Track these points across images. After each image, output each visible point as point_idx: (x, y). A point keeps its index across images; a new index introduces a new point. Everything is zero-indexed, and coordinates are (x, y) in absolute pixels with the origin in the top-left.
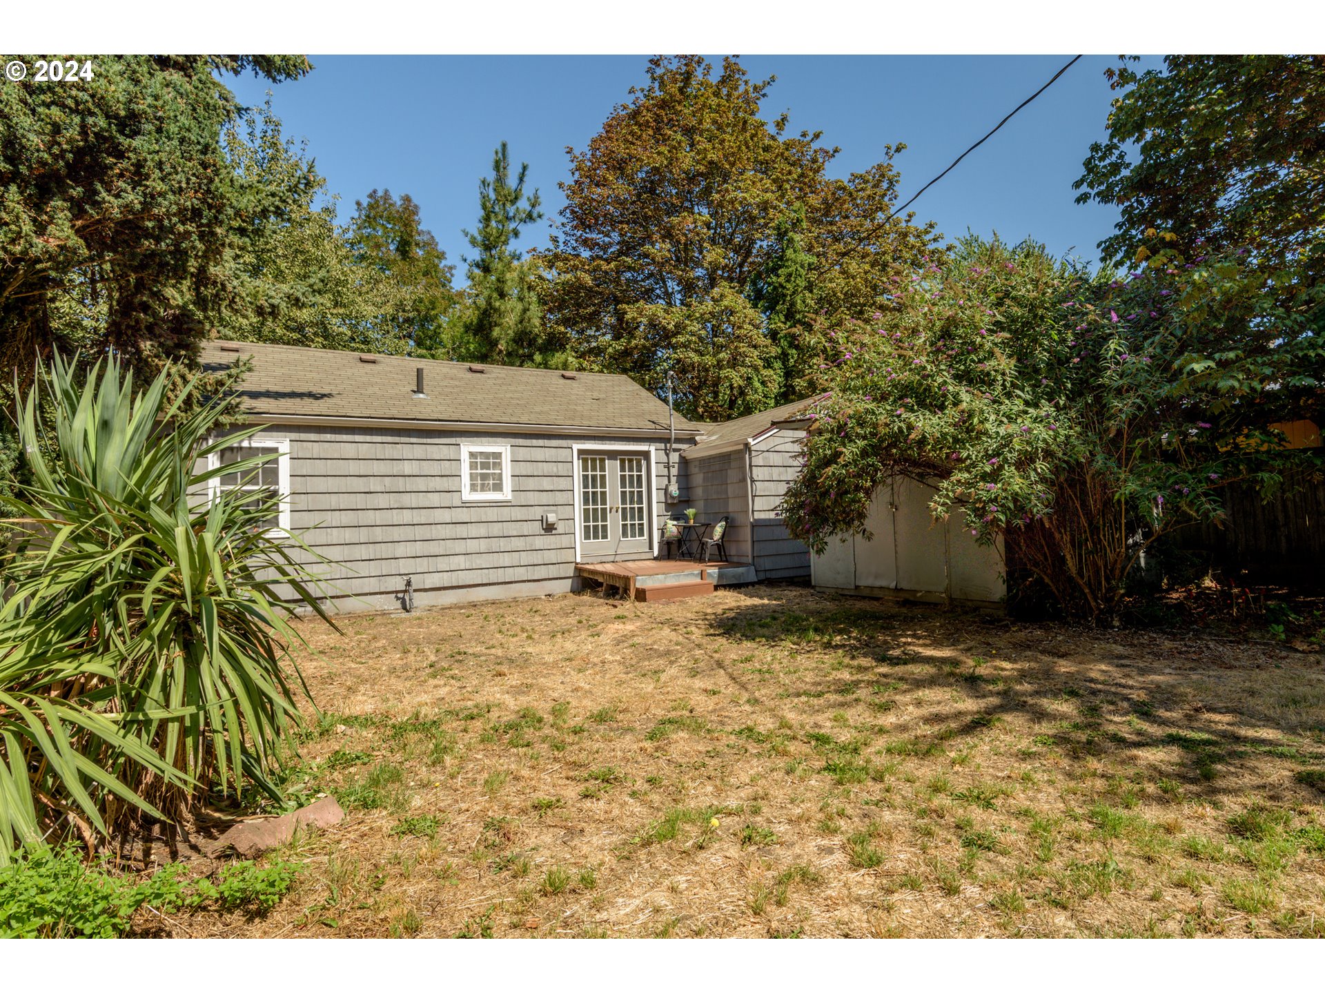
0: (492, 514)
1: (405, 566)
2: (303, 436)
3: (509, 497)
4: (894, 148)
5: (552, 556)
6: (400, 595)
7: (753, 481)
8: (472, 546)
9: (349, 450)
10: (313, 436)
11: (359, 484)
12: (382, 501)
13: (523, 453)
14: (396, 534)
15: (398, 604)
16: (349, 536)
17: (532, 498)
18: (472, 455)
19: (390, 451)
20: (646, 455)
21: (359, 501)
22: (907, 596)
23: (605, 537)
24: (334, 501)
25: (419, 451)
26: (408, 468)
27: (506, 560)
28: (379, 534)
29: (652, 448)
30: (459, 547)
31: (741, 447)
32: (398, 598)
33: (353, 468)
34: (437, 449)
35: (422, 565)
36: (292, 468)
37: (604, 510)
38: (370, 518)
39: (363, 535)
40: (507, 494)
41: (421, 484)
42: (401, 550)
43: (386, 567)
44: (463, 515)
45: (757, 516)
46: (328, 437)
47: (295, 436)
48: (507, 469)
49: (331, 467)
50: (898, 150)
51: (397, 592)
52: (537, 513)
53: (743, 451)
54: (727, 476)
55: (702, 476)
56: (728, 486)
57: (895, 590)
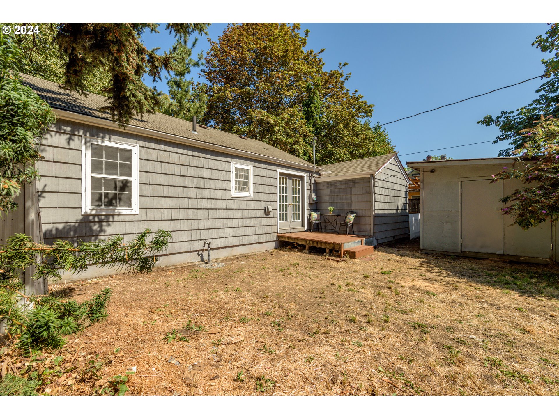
0: (244, 205)
1: (204, 235)
2: (148, 144)
3: (252, 196)
4: (342, 65)
5: (268, 229)
6: (200, 253)
7: (375, 194)
8: (236, 223)
9: (174, 158)
10: (153, 145)
11: (179, 181)
12: (192, 193)
13: (258, 171)
14: (200, 214)
15: (199, 258)
16: (174, 214)
17: (262, 197)
18: (236, 169)
19: (197, 162)
20: (302, 178)
21: (180, 192)
22: (511, 258)
23: (286, 219)
24: (166, 191)
25: (211, 164)
26: (206, 173)
27: (250, 231)
28: (190, 214)
29: (305, 175)
30: (230, 223)
31: (369, 176)
32: (199, 255)
33: (177, 170)
34: (219, 163)
35: (212, 234)
36: (141, 166)
37: (286, 205)
38: (186, 203)
39: (182, 214)
40: (250, 194)
41: (212, 184)
42: (202, 224)
43: (195, 235)
44: (231, 204)
45: (377, 212)
46: (163, 147)
47: (142, 143)
48: (251, 180)
49: (163, 168)
50: (344, 65)
51: (199, 251)
52: (263, 205)
53: (369, 178)
54: (351, 191)
55: (329, 190)
56: (352, 196)
57: (501, 255)
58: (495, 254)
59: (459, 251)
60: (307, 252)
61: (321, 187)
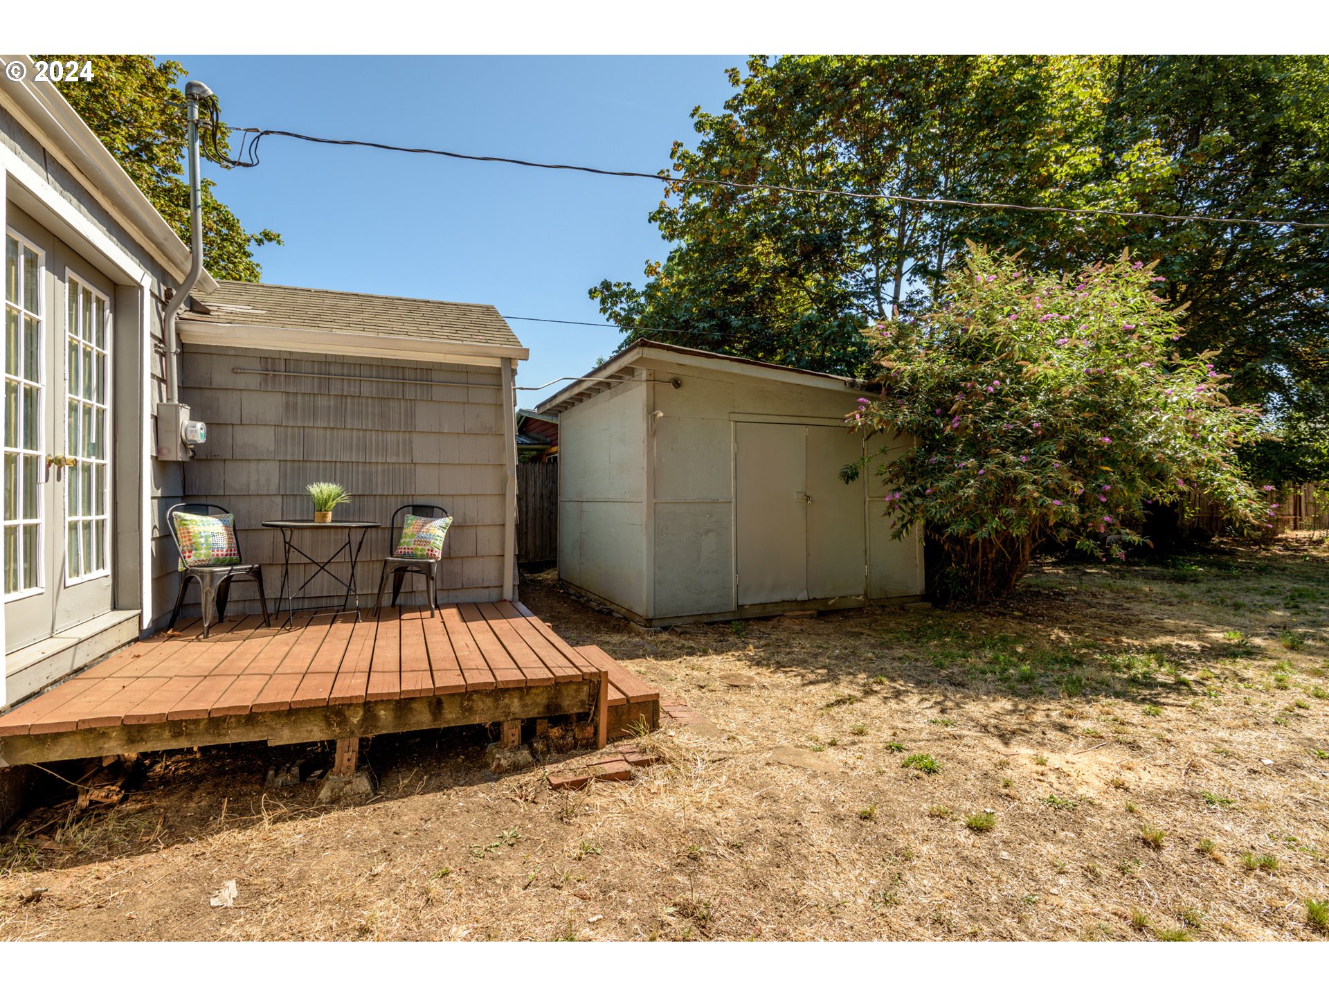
29: (146, 280)
53: (497, 372)
54: (411, 416)
55: (277, 400)
56: (416, 439)
57: (803, 602)
58: (796, 601)
59: (733, 607)
60: (363, 784)
61: (221, 376)
